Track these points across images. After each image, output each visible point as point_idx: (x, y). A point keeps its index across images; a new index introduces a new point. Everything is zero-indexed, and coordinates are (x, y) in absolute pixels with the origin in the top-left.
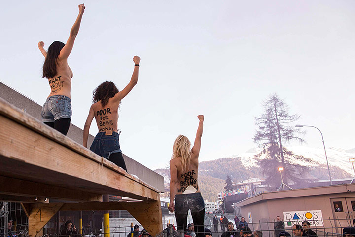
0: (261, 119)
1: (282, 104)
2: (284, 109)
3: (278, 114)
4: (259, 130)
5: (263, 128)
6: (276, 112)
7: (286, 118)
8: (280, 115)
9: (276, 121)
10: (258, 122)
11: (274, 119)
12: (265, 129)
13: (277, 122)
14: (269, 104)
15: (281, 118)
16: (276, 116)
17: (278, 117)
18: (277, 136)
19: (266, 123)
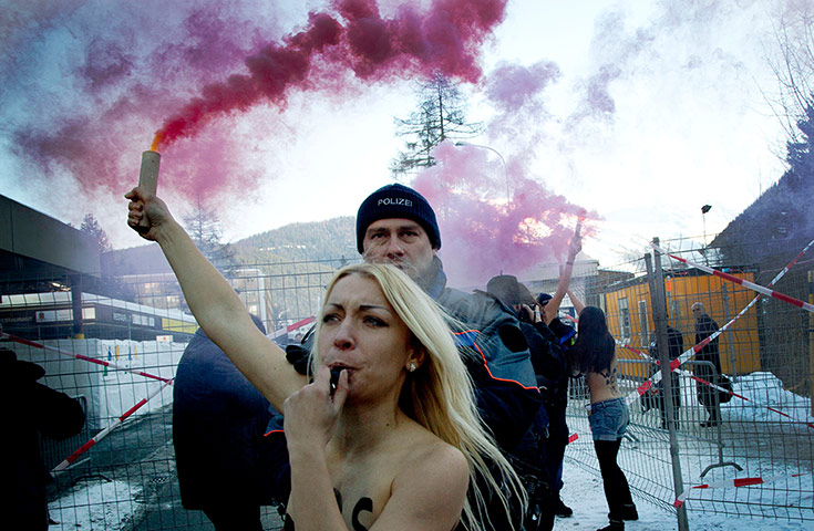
0: (408, 122)
1: (456, 94)
2: (459, 105)
3: (445, 115)
4: (406, 150)
5: (414, 145)
6: (441, 111)
7: (460, 128)
8: (449, 119)
9: (439, 132)
10: (400, 129)
11: (438, 128)
12: (418, 149)
13: (443, 132)
14: (428, 90)
15: (451, 126)
16: (442, 120)
19: (421, 134)
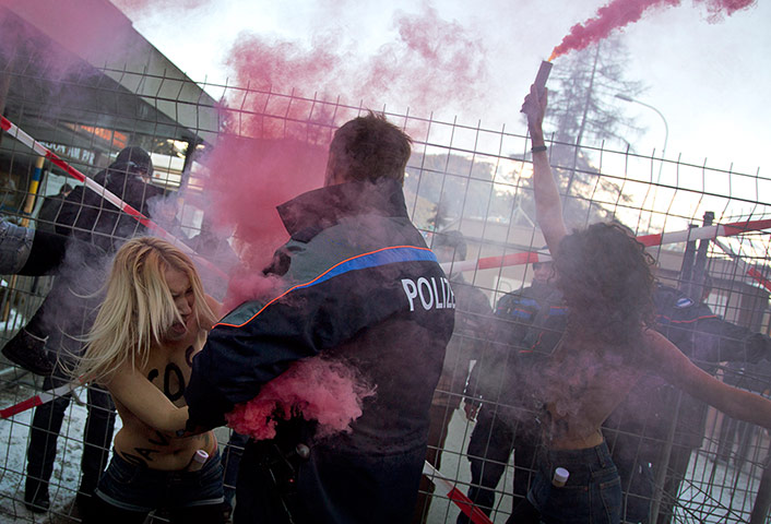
1: (618, 46)
2: (617, 59)
3: (599, 66)
6: (596, 62)
7: (613, 83)
8: (603, 72)
9: (587, 85)
11: (587, 79)
13: (591, 85)
16: (594, 71)
17: (596, 74)
18: (580, 123)
19: (567, 83)
